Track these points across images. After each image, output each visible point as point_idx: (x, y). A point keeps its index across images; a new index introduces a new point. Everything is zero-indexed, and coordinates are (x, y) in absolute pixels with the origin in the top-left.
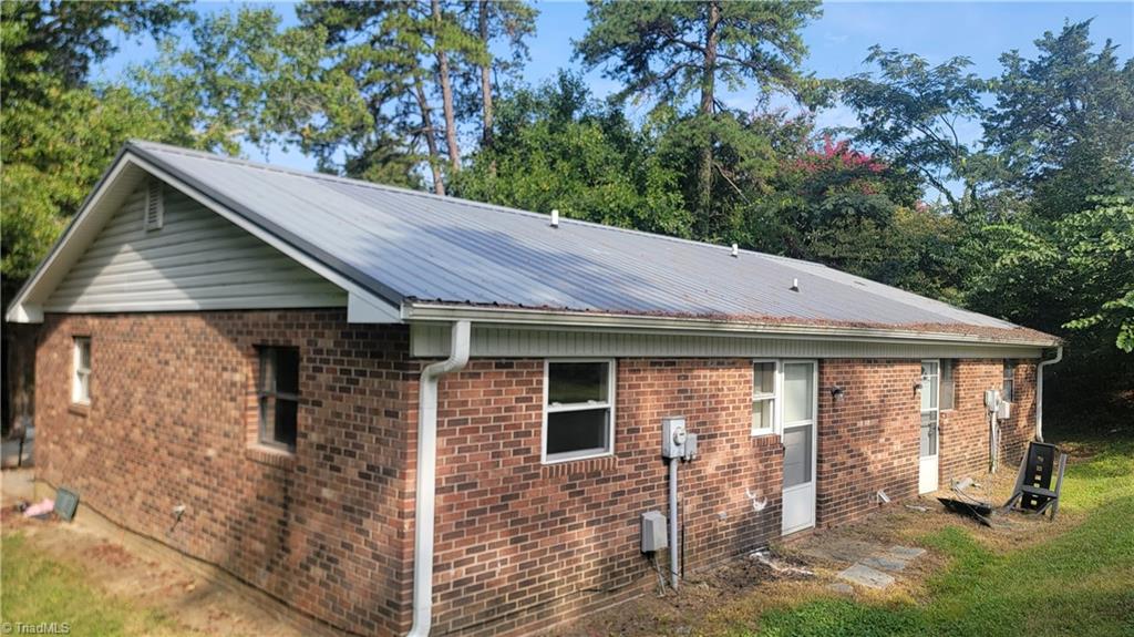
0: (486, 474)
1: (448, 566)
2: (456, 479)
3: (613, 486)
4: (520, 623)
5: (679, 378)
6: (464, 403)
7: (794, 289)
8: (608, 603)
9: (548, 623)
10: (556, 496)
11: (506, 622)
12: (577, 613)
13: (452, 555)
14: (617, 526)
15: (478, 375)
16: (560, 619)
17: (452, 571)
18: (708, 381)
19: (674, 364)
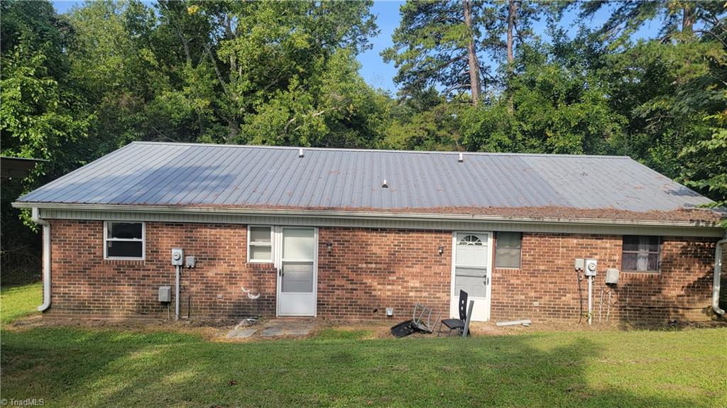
0: (76, 260)
1: (60, 287)
2: (62, 259)
3: (142, 273)
4: (93, 313)
5: (186, 231)
6: (65, 235)
7: (385, 186)
8: (139, 318)
9: (107, 317)
10: (110, 272)
11: (86, 311)
12: (122, 317)
13: (62, 284)
14: (145, 289)
15: (71, 226)
16: (113, 317)
17: (62, 289)
18: (208, 234)
19: (182, 225)
